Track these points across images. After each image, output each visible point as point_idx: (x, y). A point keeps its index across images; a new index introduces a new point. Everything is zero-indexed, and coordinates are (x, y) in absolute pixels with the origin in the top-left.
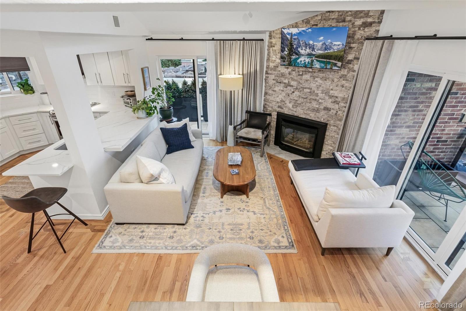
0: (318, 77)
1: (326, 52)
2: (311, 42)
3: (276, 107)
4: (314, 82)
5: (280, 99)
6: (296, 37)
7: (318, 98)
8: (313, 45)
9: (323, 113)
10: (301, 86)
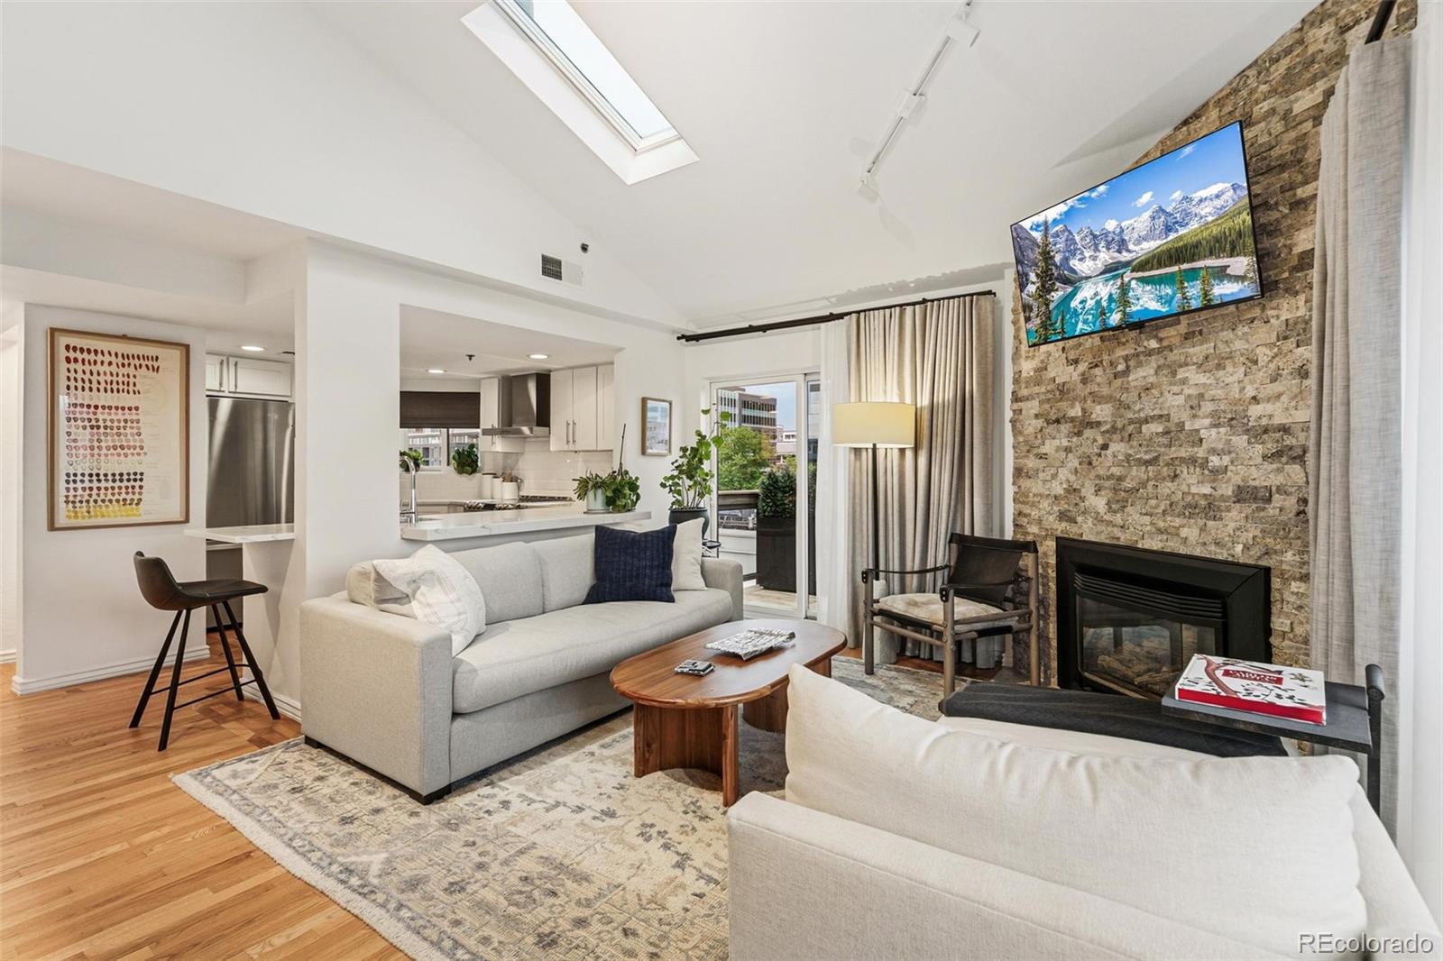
0: (1187, 365)
1: (1172, 236)
2: (1111, 225)
3: (1051, 518)
4: (1176, 389)
5: (1064, 486)
6: (1060, 227)
7: (1201, 453)
8: (1118, 230)
9: (1234, 516)
10: (1130, 415)
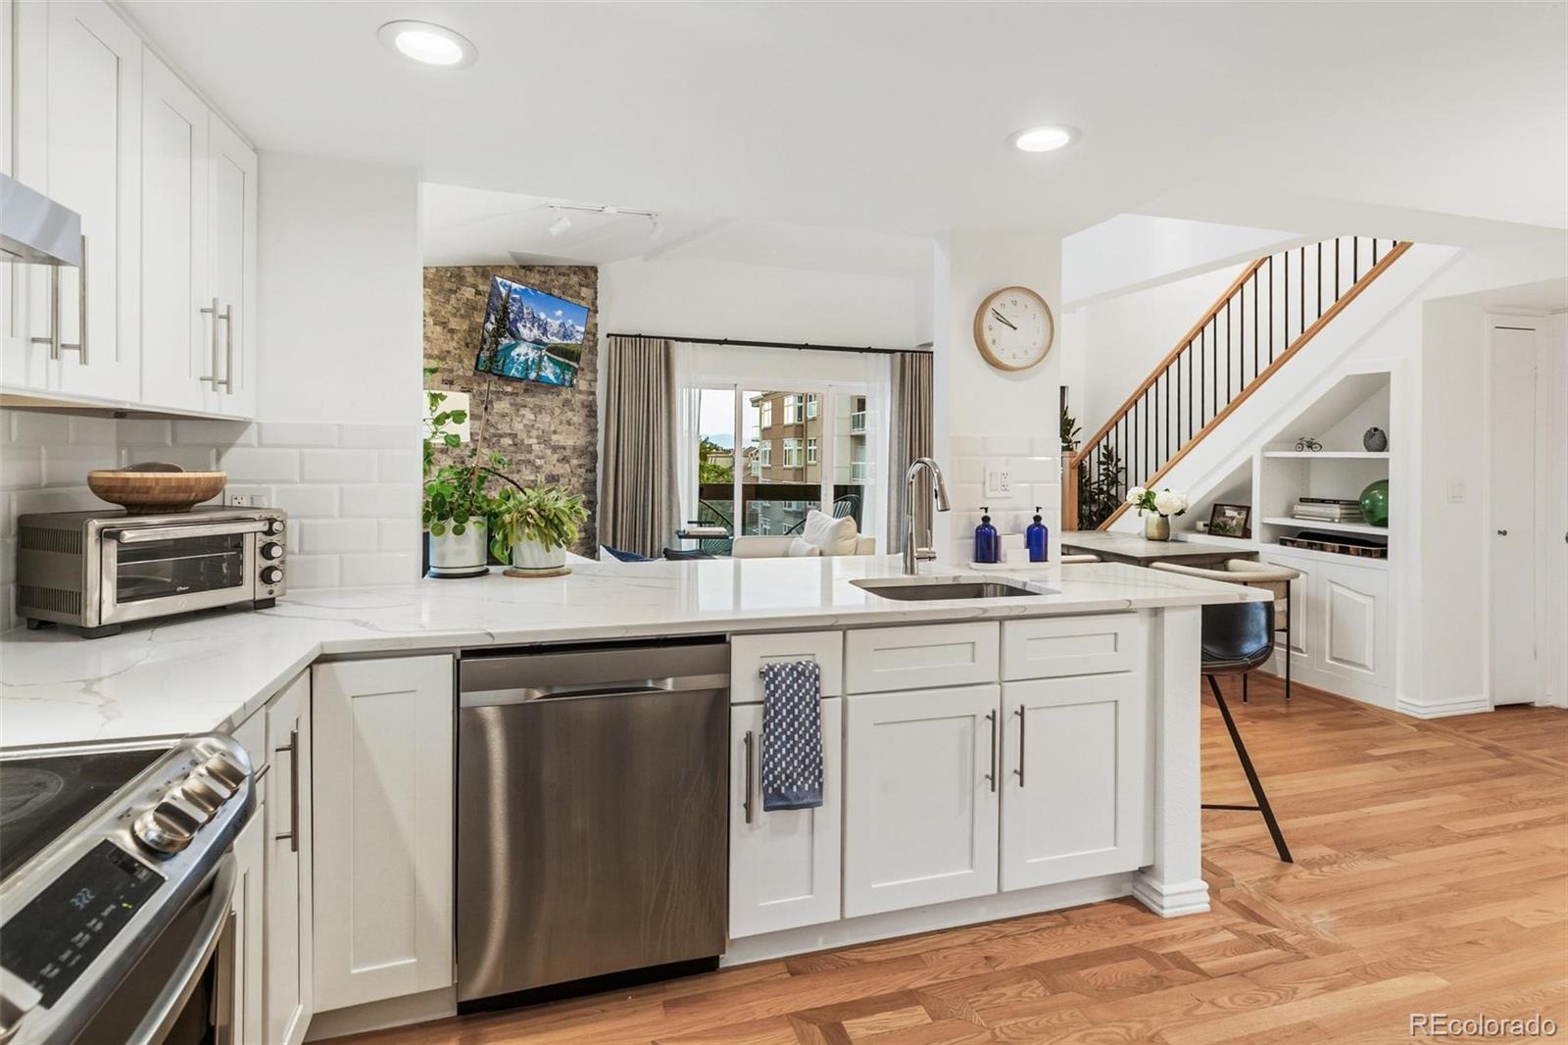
1: (565, 342)
2: (543, 316)
6: (517, 296)
